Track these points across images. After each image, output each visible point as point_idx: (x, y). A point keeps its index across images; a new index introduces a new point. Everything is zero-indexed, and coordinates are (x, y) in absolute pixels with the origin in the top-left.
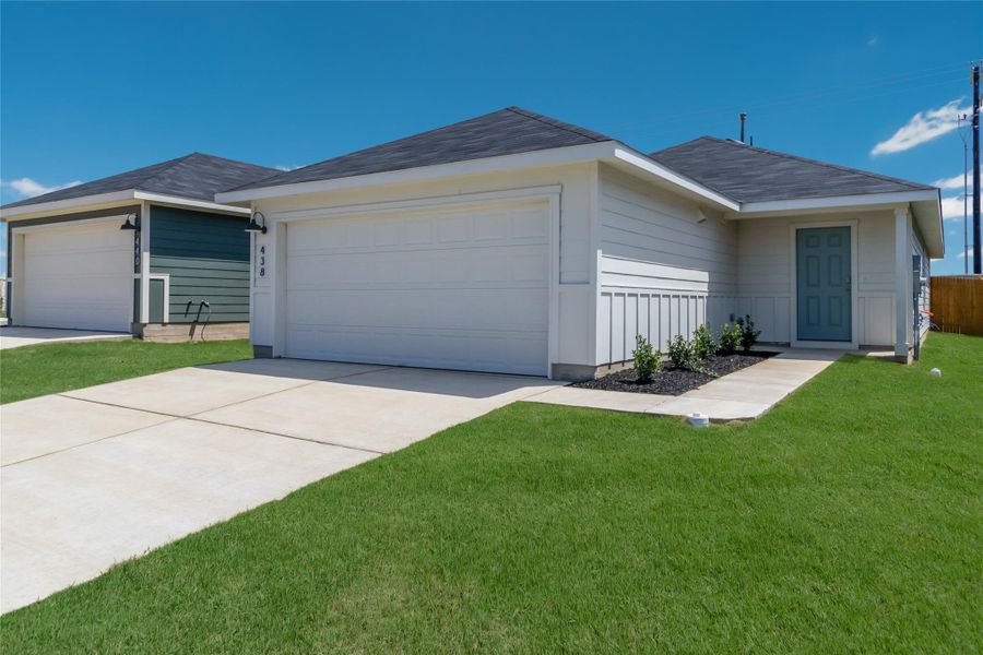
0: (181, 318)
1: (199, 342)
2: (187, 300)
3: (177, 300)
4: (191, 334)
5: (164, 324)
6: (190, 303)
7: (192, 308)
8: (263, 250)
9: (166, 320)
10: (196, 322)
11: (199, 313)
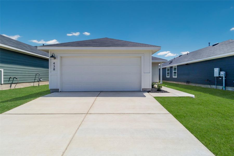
0: (7, 82)
1: (14, 89)
2: (9, 77)
3: (6, 77)
4: (11, 87)
5: (1, 84)
6: (10, 78)
7: (11, 79)
8: (54, 63)
9: (2, 83)
10: (12, 83)
11: (13, 81)
